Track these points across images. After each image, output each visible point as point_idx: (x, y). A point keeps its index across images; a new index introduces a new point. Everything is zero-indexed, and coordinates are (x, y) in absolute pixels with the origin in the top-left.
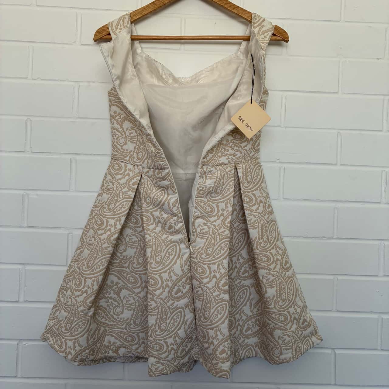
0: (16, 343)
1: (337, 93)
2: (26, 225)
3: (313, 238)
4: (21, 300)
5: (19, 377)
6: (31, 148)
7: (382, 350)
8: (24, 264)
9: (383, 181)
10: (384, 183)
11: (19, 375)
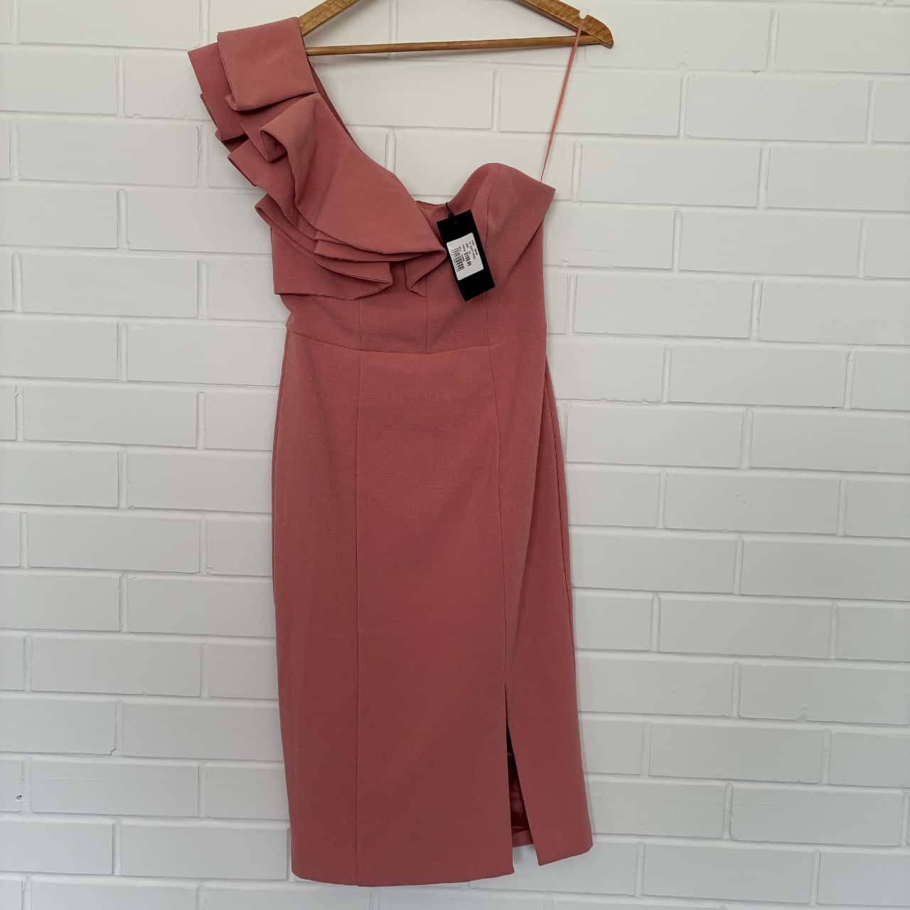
0: (118, 575)
1: (677, 137)
2: (124, 378)
3: (625, 401)
4: (123, 504)
5: (125, 633)
6: (128, 242)
7: (743, 595)
8: (124, 445)
9: (755, 300)
10: (757, 304)
11: (125, 629)
